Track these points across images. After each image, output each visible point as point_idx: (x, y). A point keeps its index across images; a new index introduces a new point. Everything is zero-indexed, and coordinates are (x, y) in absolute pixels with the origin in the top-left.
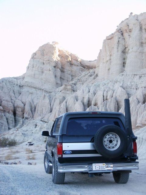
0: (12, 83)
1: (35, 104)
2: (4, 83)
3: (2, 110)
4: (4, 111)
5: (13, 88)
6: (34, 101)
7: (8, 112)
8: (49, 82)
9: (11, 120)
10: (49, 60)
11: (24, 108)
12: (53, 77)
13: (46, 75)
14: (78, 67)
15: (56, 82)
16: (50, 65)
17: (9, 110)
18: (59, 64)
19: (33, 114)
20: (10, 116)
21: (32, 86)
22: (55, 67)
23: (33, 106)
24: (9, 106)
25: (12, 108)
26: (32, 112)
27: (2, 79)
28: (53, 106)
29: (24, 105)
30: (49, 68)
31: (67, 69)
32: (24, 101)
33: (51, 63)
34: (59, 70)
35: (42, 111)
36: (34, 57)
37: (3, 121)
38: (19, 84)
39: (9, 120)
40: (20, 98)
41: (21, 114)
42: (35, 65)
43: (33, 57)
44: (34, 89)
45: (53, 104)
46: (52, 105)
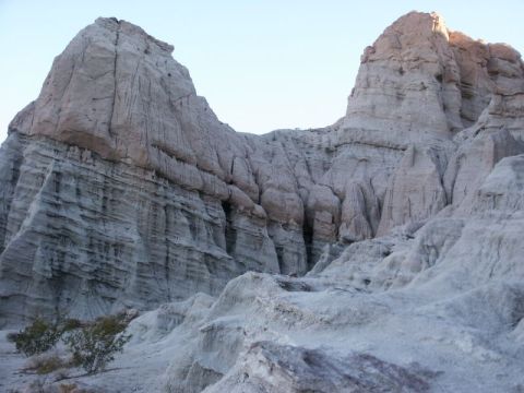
0: (305, 143)
1: (379, 192)
2: (278, 144)
3: (263, 218)
4: (271, 223)
5: (307, 156)
6: (374, 185)
7: (286, 226)
8: (424, 125)
9: (294, 253)
10: (418, 59)
11: (340, 209)
12: (437, 106)
13: (410, 103)
14: (517, 81)
15: (449, 124)
16: (422, 72)
17: (288, 219)
18: (453, 69)
19: (371, 227)
20: (291, 238)
21: (367, 139)
22: (439, 78)
23: (372, 199)
24: (289, 203)
25: (299, 212)
26: (368, 219)
27: (274, 132)
28: (453, 186)
29: (341, 201)
30: (419, 82)
31: (480, 86)
32: (339, 187)
33: (425, 64)
34: (454, 87)
35: (407, 211)
36: (371, 58)
37: (265, 254)
38: (325, 145)
39: (287, 251)
40: (326, 178)
41: (328, 233)
42: (372, 79)
43: (367, 58)
44: (374, 150)
45: (452, 179)
46: (448, 184)
